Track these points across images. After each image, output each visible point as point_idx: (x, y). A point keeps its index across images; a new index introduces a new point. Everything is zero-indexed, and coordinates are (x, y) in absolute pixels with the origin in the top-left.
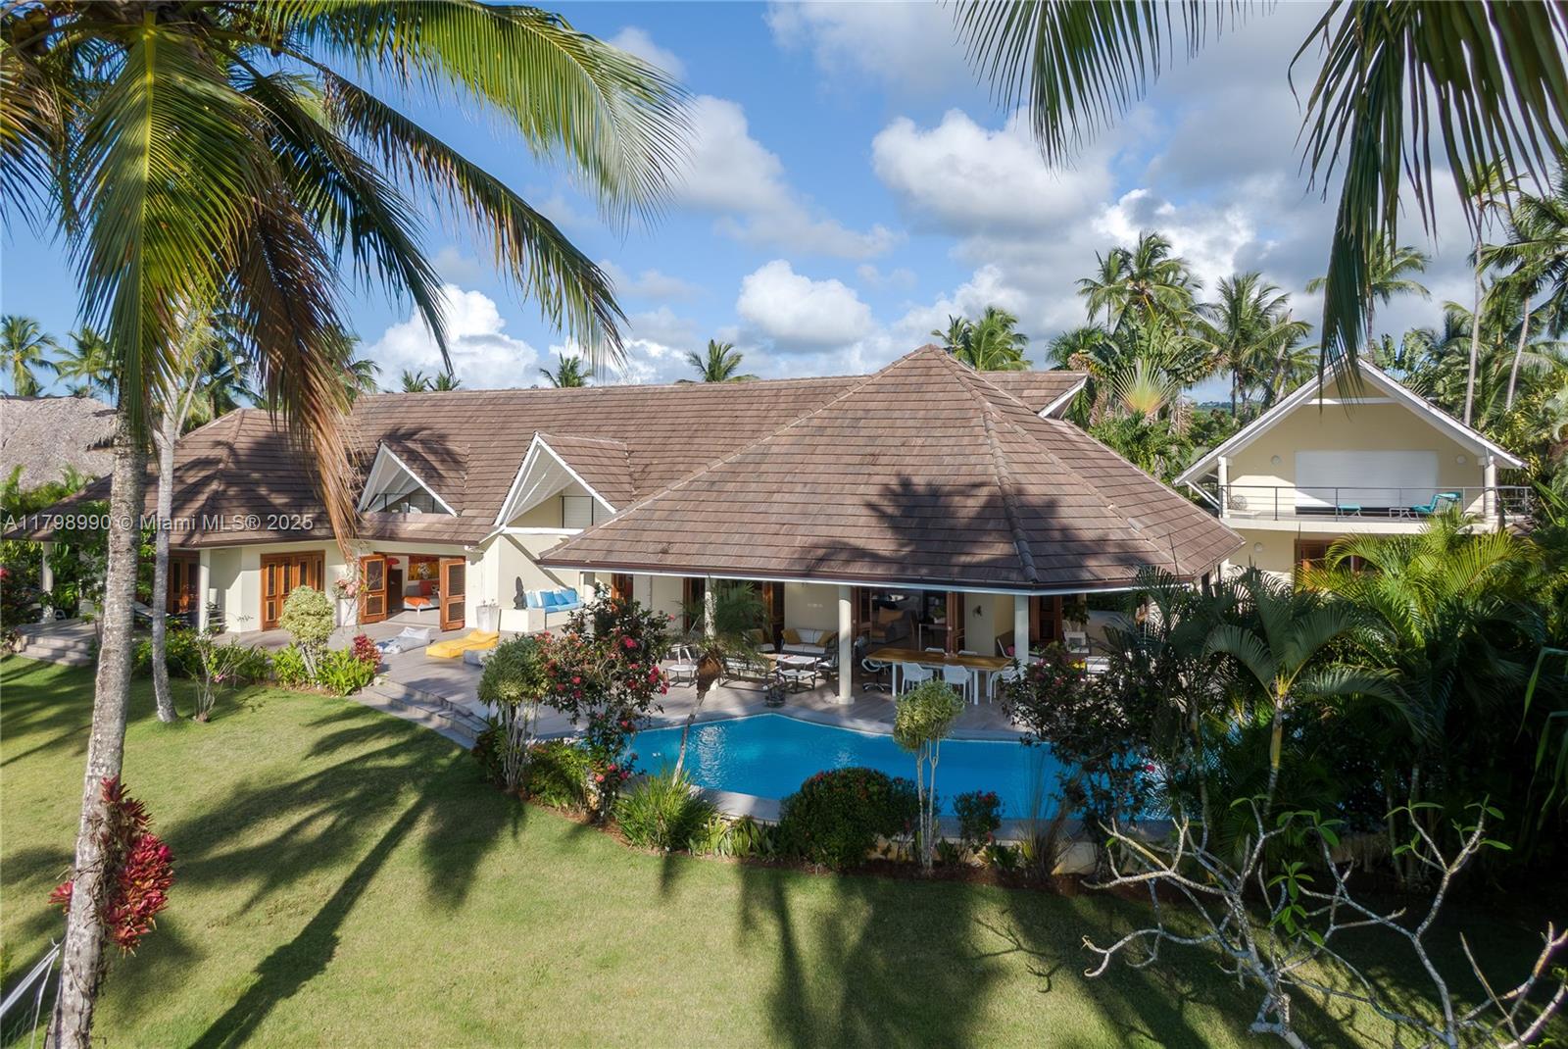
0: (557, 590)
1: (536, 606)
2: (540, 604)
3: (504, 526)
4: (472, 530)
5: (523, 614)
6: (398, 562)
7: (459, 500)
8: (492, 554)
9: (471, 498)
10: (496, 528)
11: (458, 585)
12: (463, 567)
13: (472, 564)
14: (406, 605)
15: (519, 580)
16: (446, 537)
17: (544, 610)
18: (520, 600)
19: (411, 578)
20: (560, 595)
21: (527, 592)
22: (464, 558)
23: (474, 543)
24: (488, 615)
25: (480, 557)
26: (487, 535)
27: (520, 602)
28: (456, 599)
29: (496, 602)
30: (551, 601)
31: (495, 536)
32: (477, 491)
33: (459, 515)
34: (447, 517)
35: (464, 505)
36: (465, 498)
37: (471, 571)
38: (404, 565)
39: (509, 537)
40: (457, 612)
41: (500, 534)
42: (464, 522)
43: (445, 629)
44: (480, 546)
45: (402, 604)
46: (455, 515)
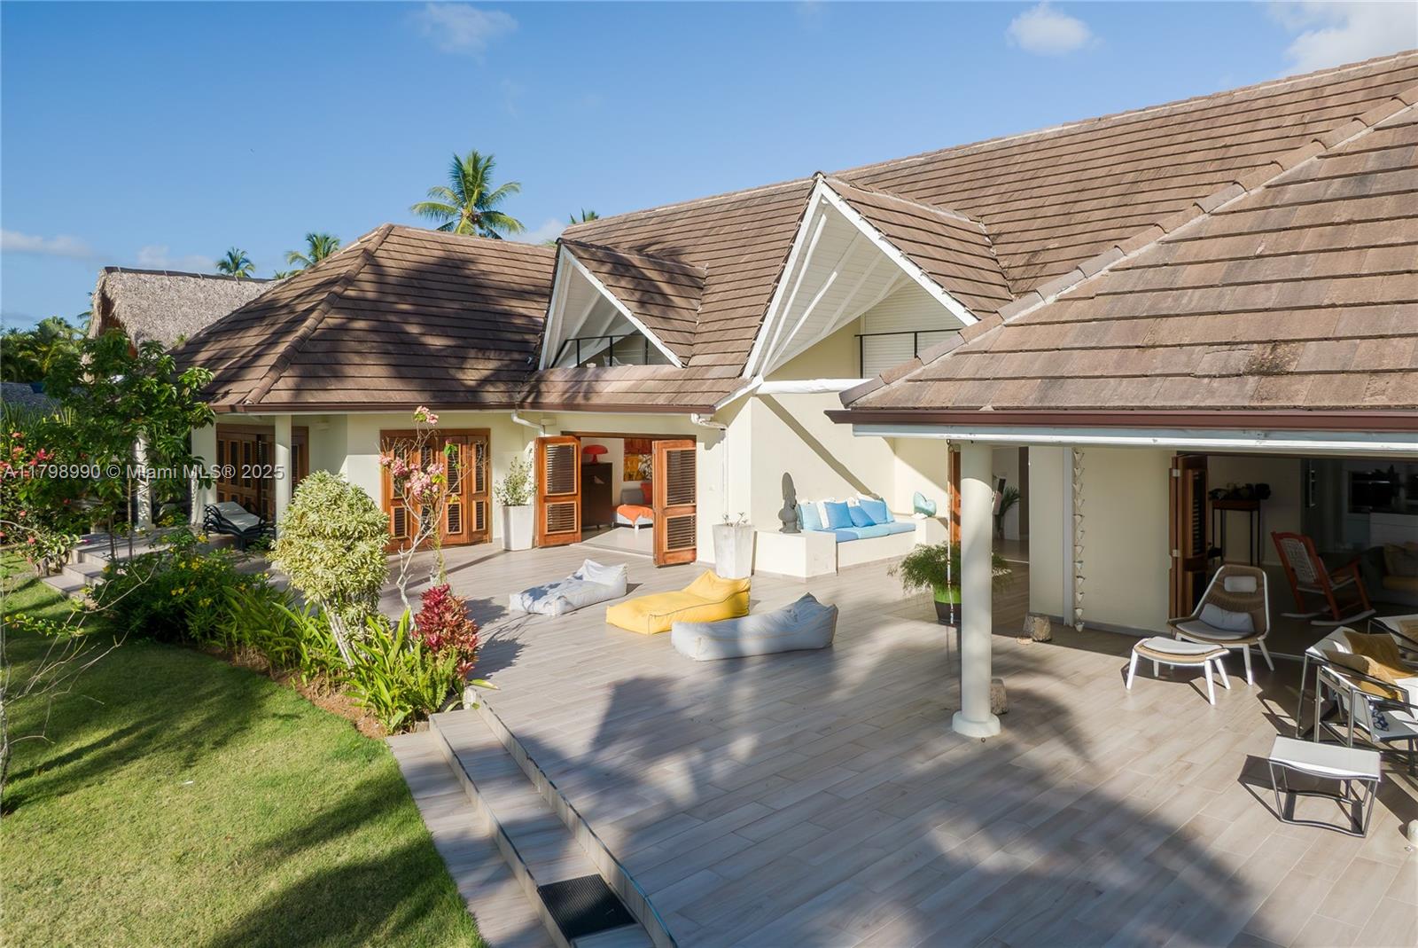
0: (853, 499)
1: (819, 529)
2: (826, 524)
3: (759, 379)
4: (704, 388)
5: (795, 543)
6: (605, 451)
7: (688, 342)
8: (741, 428)
9: (705, 337)
10: (746, 383)
11: (683, 486)
12: (692, 454)
13: (708, 447)
14: (620, 519)
15: (787, 481)
16: (661, 400)
17: (833, 537)
18: (790, 515)
19: (629, 477)
20: (859, 510)
21: (801, 501)
22: (693, 439)
23: (709, 409)
24: (732, 541)
25: (720, 435)
26: (729, 393)
27: (791, 520)
28: (681, 511)
29: (748, 516)
30: (845, 519)
31: (744, 399)
32: (716, 326)
33: (685, 365)
34: (664, 370)
35: (695, 349)
36: (698, 339)
37: (706, 461)
38: (615, 454)
39: (767, 400)
40: (681, 534)
41: (753, 393)
42: (692, 375)
43: (662, 562)
44: (718, 416)
45: (613, 517)
46: (678, 364)
